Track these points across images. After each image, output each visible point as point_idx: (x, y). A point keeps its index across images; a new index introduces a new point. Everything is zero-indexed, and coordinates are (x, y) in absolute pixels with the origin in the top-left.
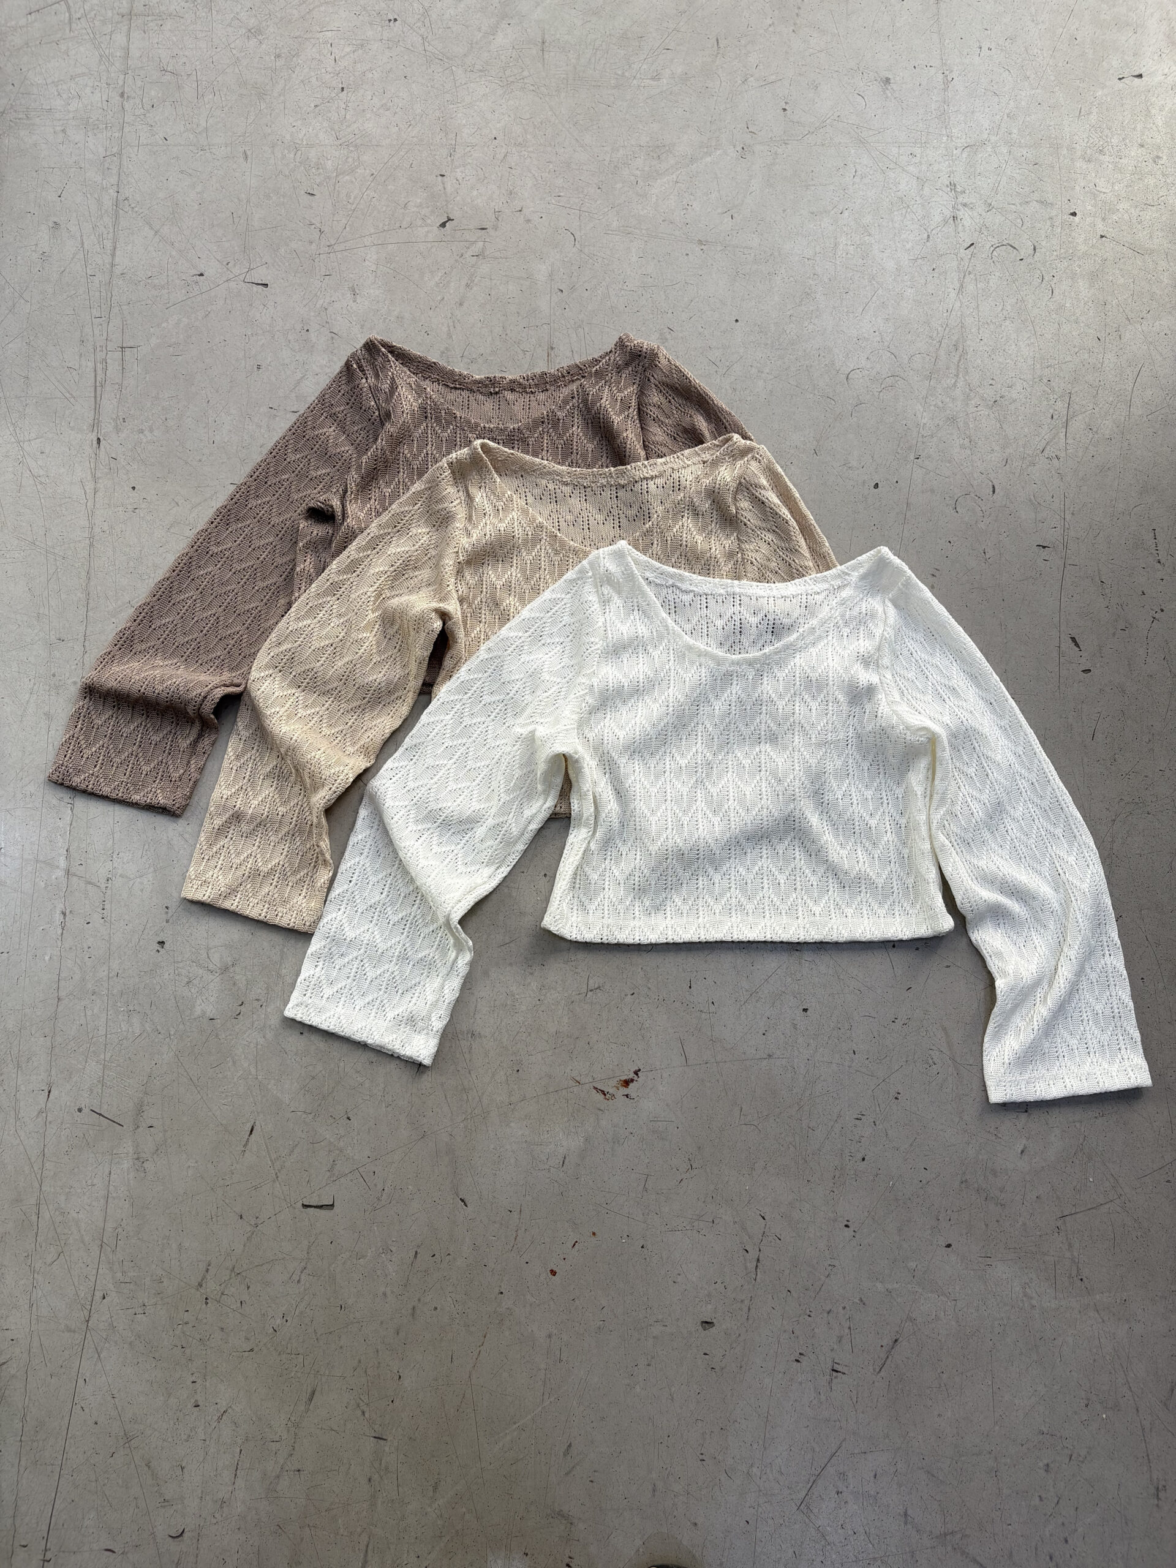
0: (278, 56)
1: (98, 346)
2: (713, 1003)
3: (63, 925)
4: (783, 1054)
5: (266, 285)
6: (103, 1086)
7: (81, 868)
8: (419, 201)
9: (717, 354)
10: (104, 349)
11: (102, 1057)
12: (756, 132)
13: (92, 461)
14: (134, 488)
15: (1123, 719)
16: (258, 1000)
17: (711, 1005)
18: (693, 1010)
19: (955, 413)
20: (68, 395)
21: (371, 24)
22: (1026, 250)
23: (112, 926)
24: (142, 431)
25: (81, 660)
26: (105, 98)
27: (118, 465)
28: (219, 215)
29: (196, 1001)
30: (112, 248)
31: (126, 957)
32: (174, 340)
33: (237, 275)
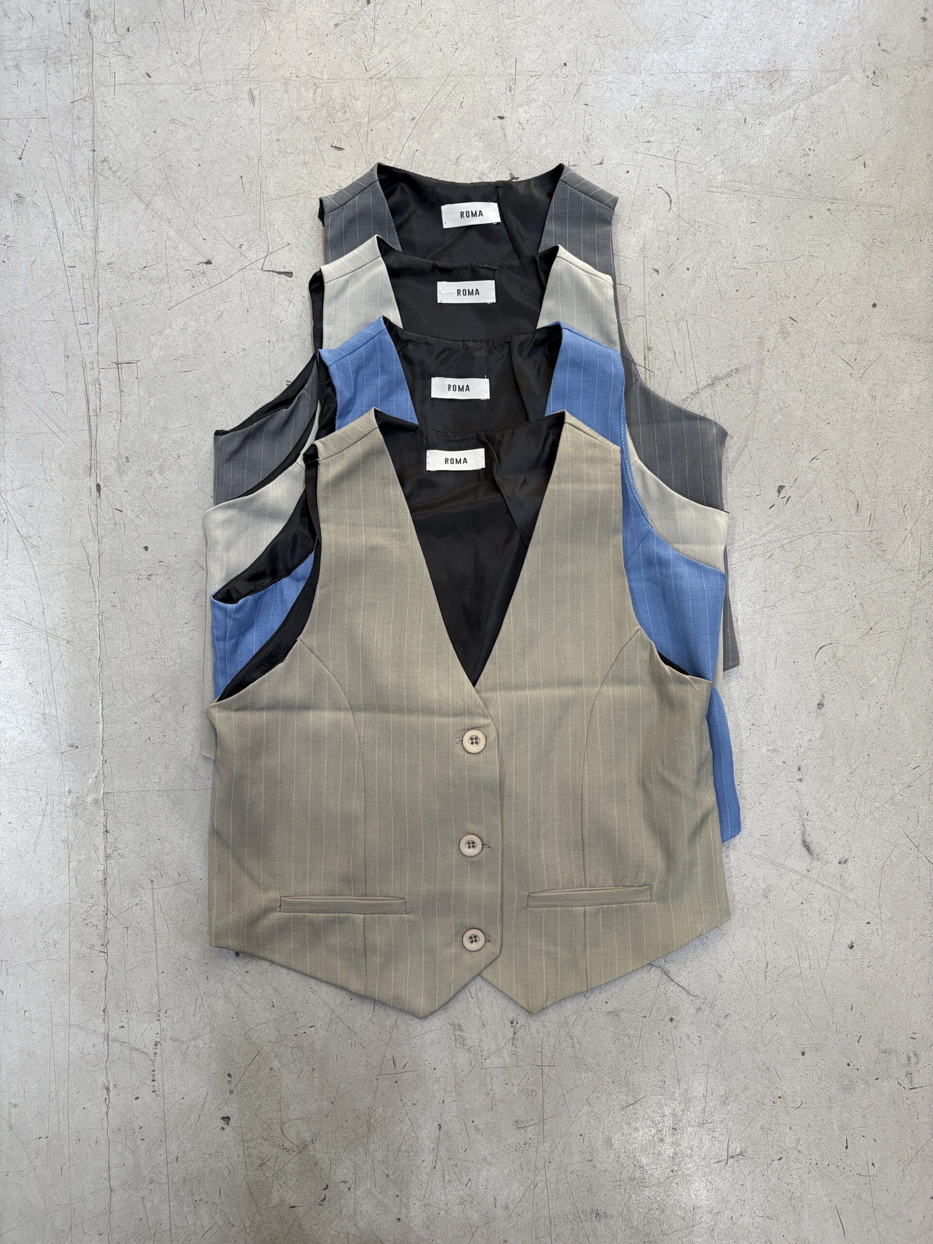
1: (87, 363)
2: (873, 1164)
3: (107, 1102)
5: (289, 274)
7: (122, 1031)
8: (474, 153)
9: (851, 352)
10: (95, 366)
12: (891, 52)
13: (93, 514)
14: (146, 548)
16: (345, 1182)
17: (872, 1167)
18: (849, 1173)
20: (56, 429)
23: (166, 1101)
24: (150, 473)
25: (101, 772)
26: (65, 19)
27: (125, 519)
28: (224, 179)
29: (272, 1186)
30: (93, 228)
31: (186, 1137)
32: (181, 351)
33: (253, 260)
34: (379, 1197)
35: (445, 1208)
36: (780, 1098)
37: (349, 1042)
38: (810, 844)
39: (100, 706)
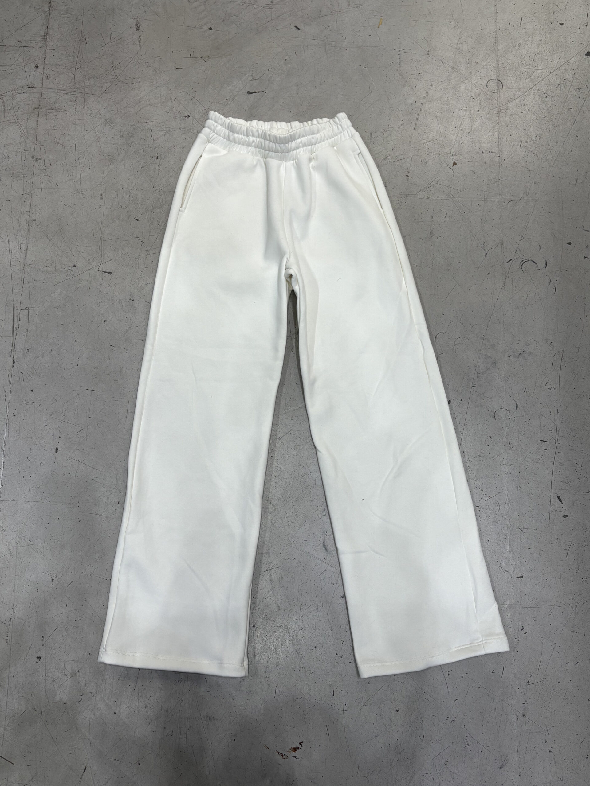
0: (122, 137)
1: (15, 307)
2: (346, 705)
4: (384, 736)
5: (110, 273)
6: (3, 740)
10: (19, 308)
11: (3, 723)
13: (10, 374)
14: (32, 391)
15: (584, 545)
16: (90, 693)
17: (345, 706)
18: (334, 708)
19: (497, 360)
21: (175, 118)
22: (541, 264)
23: (12, 647)
24: (38, 357)
26: (23, 158)
27: (24, 377)
28: (85, 231)
29: (57, 692)
30: (25, 249)
31: (19, 665)
32: (57, 304)
33: (94, 266)
34: (107, 701)
35: (138, 709)
36: (303, 668)
37: (100, 626)
38: (327, 547)
39: (3, 461)
